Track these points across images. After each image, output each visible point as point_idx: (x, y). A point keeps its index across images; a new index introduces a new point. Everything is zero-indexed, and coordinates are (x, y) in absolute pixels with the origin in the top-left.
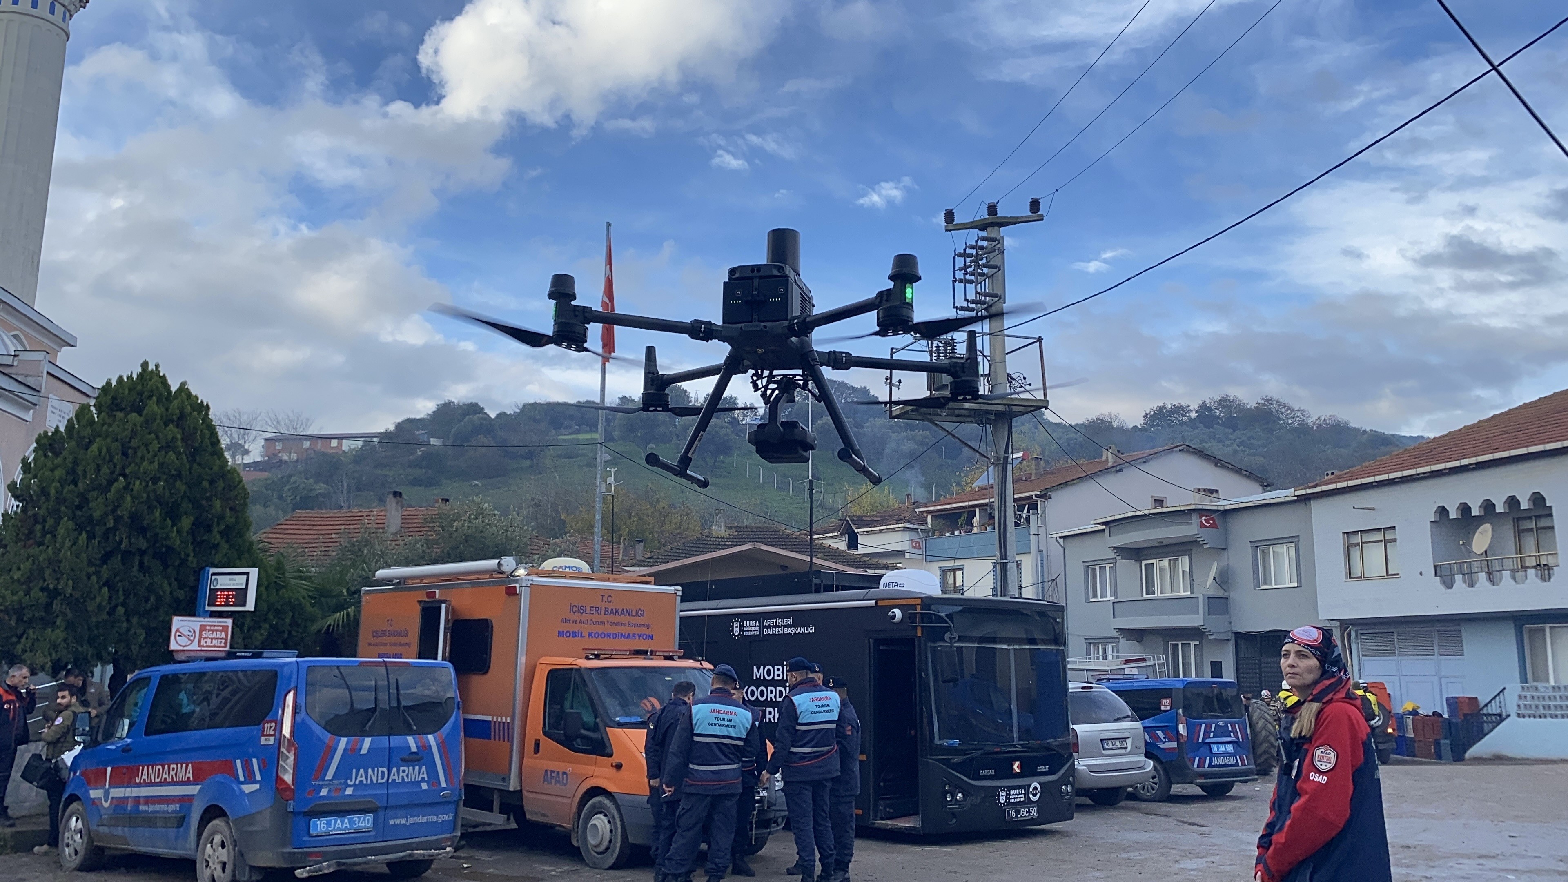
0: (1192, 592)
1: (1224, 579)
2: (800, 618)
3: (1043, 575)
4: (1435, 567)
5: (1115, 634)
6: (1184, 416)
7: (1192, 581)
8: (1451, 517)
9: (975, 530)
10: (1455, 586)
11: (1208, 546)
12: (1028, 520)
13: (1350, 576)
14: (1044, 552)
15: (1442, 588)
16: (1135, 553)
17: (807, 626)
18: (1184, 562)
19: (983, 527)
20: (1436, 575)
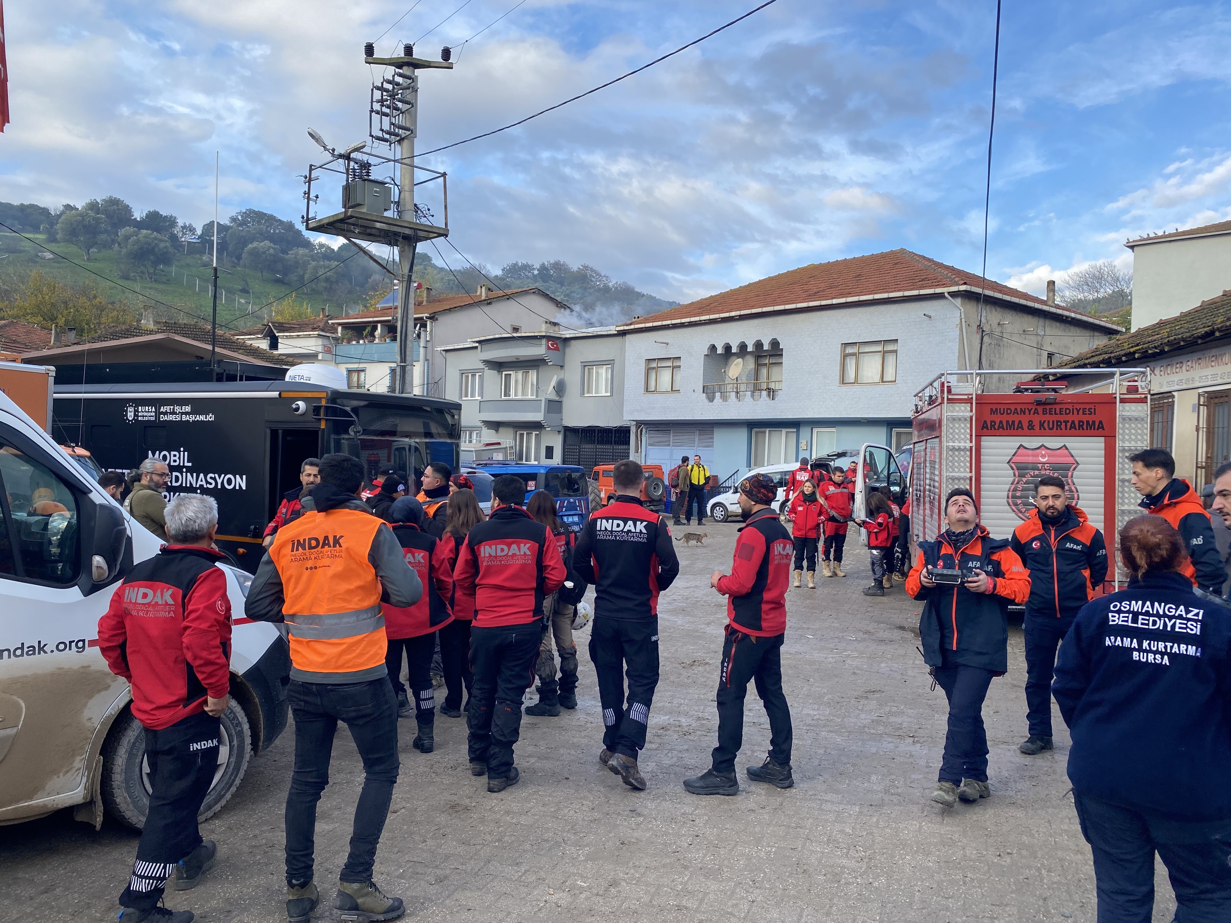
0: (537, 396)
1: (560, 388)
2: (199, 406)
3: (428, 379)
4: (704, 387)
5: (480, 424)
6: (530, 272)
7: (538, 388)
8: (718, 352)
9: (377, 341)
10: (715, 401)
11: (551, 363)
12: (419, 336)
13: (647, 390)
14: (430, 361)
15: (706, 401)
16: (498, 366)
17: (207, 414)
18: (533, 375)
19: (383, 339)
20: (703, 392)
